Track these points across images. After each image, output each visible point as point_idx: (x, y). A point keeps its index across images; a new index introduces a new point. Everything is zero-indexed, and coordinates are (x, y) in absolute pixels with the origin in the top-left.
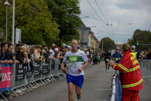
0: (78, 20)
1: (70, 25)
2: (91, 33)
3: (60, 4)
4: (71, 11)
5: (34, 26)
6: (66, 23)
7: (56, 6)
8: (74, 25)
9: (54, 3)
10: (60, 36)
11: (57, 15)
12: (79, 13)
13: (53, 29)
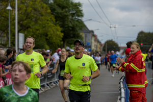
0: (81, 23)
1: (73, 28)
2: (95, 36)
3: (63, 8)
4: (74, 14)
5: (37, 30)
6: (69, 27)
7: (59, 10)
8: (77, 29)
9: (56, 7)
10: (64, 39)
11: (60, 19)
12: (82, 16)
13: (57, 32)
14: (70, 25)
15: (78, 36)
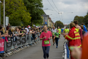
0: (42, 11)
1: (37, 14)
2: (49, 18)
3: (31, 2)
4: (38, 6)
5: (16, 15)
6: (35, 13)
7: (29, 3)
8: (40, 14)
9: (27, 1)
11: (30, 9)
12: (42, 7)
13: (27, 16)
14: (36, 12)
15: (40, 19)
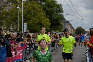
0: (62, 16)
1: (57, 20)
2: (70, 24)
3: (51, 7)
4: (57, 11)
5: (35, 21)
6: (54, 19)
7: (48, 9)
8: (59, 20)
9: (47, 7)
10: (51, 27)
11: (49, 14)
12: (62, 12)
14: (55, 18)
15: (59, 25)
